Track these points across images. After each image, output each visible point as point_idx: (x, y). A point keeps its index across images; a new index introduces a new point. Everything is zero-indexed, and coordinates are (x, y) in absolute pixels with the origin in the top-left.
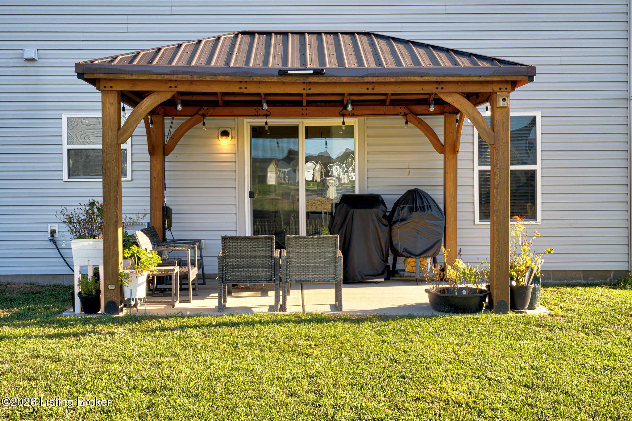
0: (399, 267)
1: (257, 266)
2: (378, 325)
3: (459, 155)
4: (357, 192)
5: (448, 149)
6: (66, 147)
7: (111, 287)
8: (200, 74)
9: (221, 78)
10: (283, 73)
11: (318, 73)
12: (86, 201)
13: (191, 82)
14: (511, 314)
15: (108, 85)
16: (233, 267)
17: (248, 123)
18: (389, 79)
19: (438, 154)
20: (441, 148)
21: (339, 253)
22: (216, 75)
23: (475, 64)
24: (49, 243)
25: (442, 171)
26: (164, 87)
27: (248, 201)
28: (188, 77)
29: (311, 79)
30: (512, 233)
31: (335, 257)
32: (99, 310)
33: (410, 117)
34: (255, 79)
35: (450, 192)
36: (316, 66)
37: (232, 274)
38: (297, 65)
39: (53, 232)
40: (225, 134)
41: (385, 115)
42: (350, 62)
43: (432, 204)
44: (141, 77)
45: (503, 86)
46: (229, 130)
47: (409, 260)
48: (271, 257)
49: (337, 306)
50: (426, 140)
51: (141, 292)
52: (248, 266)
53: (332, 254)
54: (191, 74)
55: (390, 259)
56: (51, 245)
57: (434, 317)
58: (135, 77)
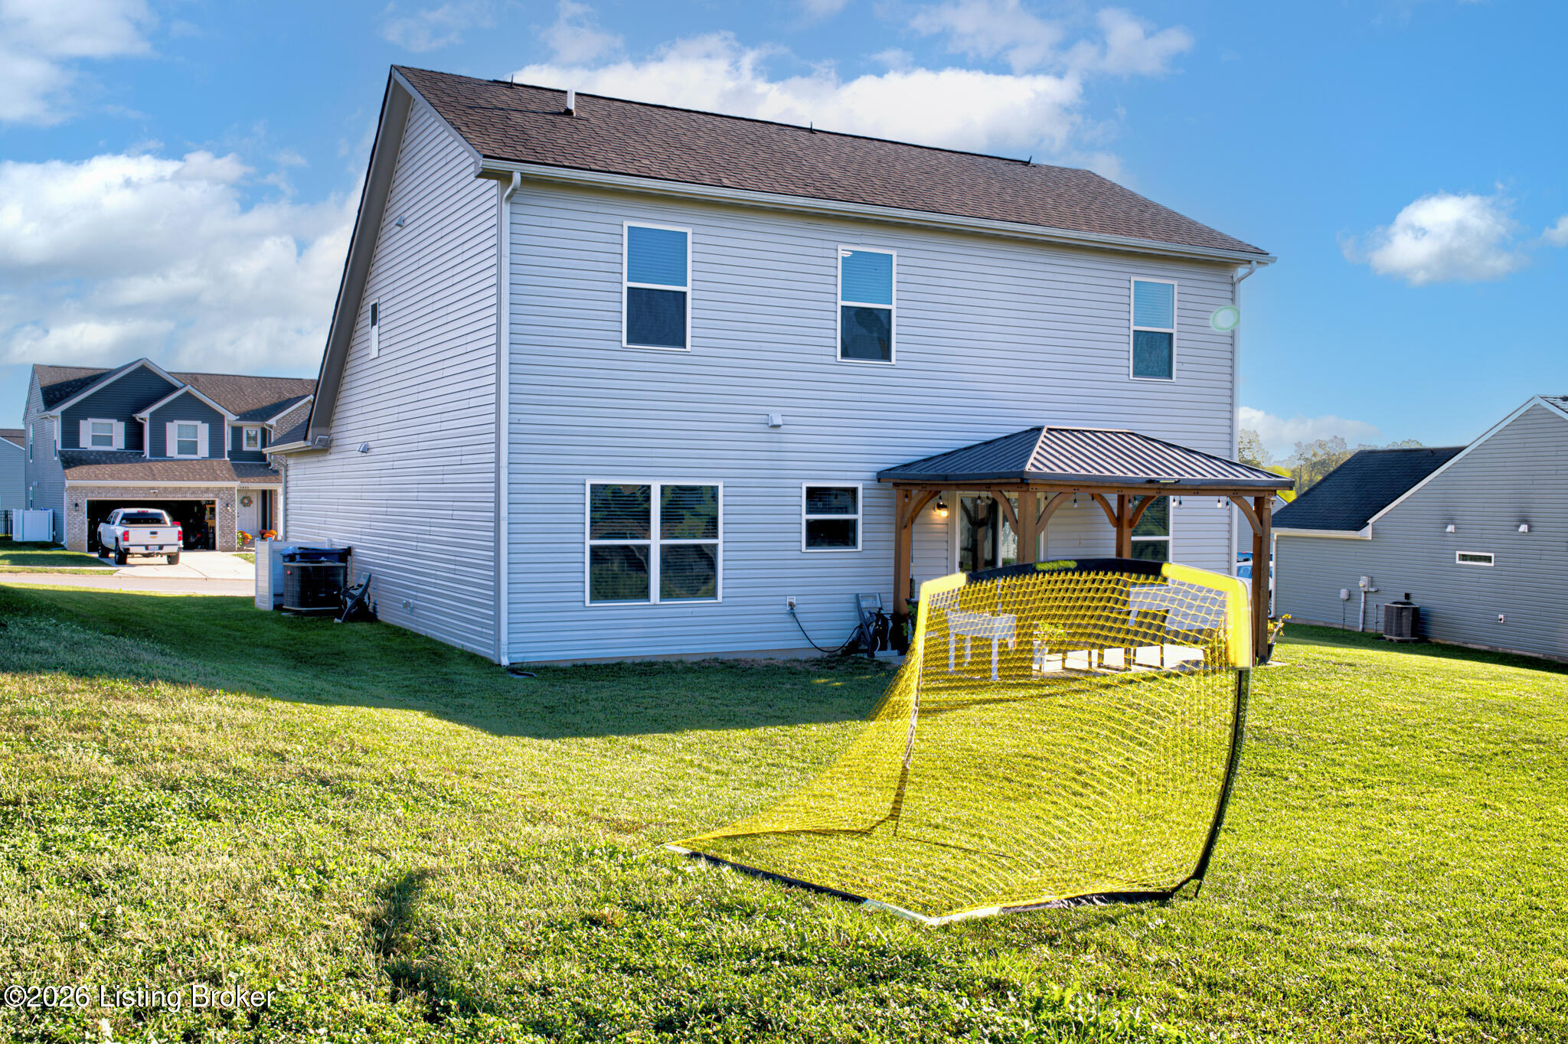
6: (805, 518)
19: (1109, 526)
24: (788, 616)
27: (958, 571)
39: (792, 605)
40: (943, 505)
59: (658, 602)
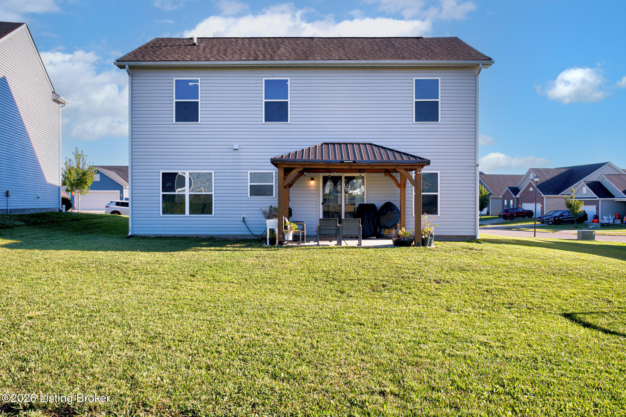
0: (382, 233)
1: (331, 229)
2: (375, 249)
3: (406, 189)
4: (365, 203)
5: (402, 186)
6: (249, 184)
7: (281, 236)
8: (313, 162)
9: (320, 164)
10: (342, 162)
11: (354, 162)
12: (269, 205)
13: (310, 165)
14: (422, 247)
15: (281, 165)
16: (323, 229)
17: (322, 175)
18: (379, 164)
19: (397, 188)
20: (399, 186)
21: (361, 225)
22: (318, 162)
23: (410, 159)
24: (242, 222)
25: (399, 195)
26: (300, 166)
27: (321, 206)
28: (309, 163)
29: (351, 164)
30: (422, 219)
31: (359, 227)
32: (276, 244)
33: (387, 173)
34: (332, 164)
35: (402, 203)
36: (353, 159)
37: (323, 232)
38: (347, 159)
39: (244, 218)
40: (312, 179)
41: (377, 172)
42: (365, 158)
43: (395, 208)
44: (293, 163)
45: (419, 167)
46: (314, 178)
47: (386, 230)
48: (337, 226)
49: (360, 244)
50: (393, 182)
51: (291, 238)
52: (328, 229)
53: (358, 226)
54: (310, 162)
55: (378, 230)
56: (243, 223)
57: (394, 248)
58: (291, 163)
59: (188, 215)
